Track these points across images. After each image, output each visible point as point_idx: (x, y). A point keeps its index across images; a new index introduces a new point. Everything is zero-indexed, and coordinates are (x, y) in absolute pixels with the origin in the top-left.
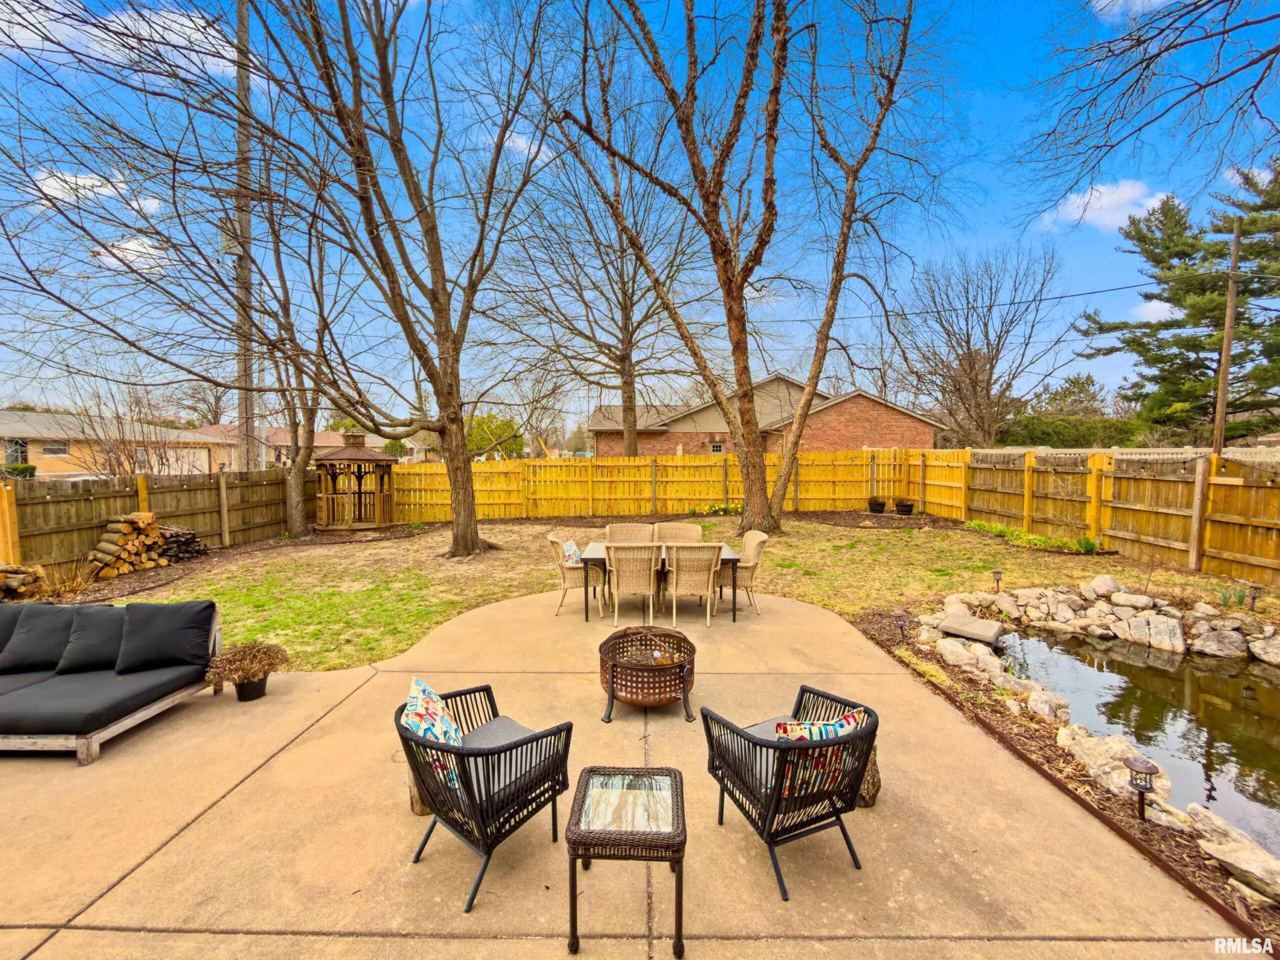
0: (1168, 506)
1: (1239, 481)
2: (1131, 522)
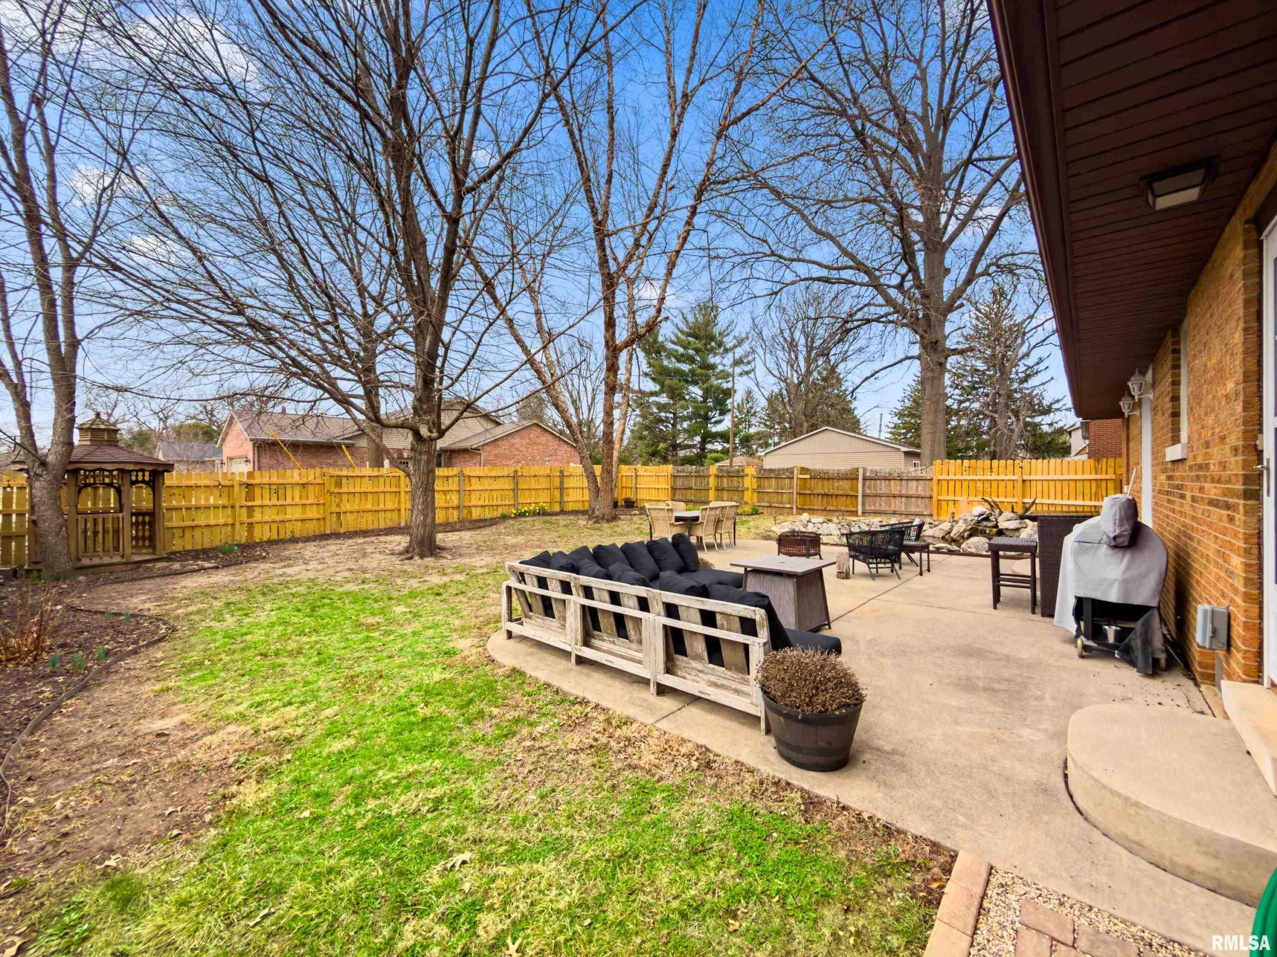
0: (782, 489)
1: (808, 476)
2: (766, 497)
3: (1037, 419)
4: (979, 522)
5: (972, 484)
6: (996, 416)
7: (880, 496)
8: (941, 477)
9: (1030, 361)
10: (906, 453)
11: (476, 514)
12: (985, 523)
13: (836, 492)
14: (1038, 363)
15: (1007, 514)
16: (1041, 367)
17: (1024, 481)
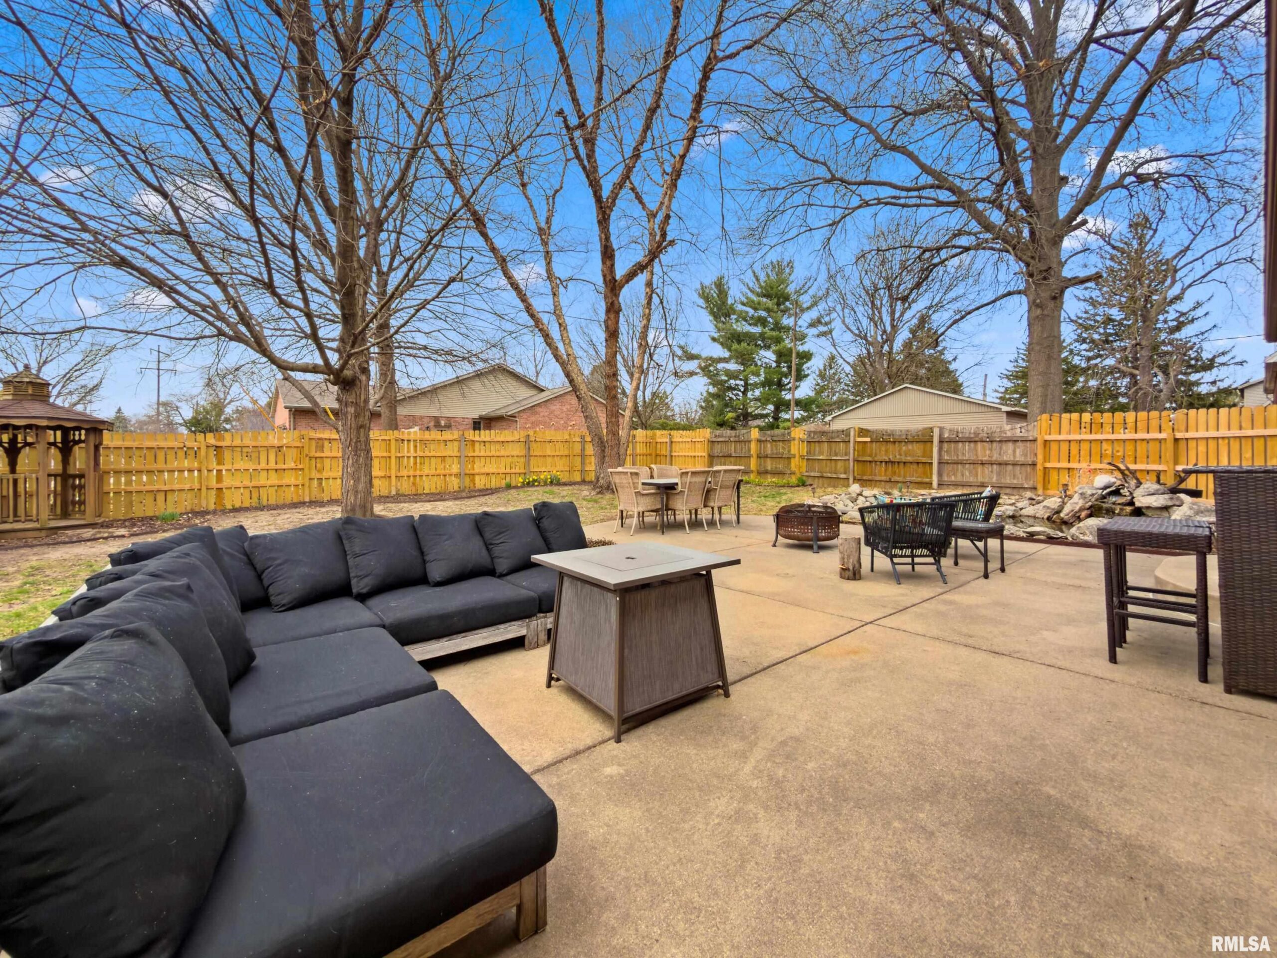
0: (836, 455)
1: (868, 439)
2: (816, 465)
3: (1194, 377)
4: (1104, 497)
5: (1095, 448)
6: (1136, 372)
7: (962, 463)
8: (1048, 437)
9: (1183, 306)
10: (1009, 414)
11: (480, 483)
12: (1113, 499)
13: (904, 459)
14: (1194, 308)
15: (1150, 485)
16: (1199, 312)
17: (1176, 440)
